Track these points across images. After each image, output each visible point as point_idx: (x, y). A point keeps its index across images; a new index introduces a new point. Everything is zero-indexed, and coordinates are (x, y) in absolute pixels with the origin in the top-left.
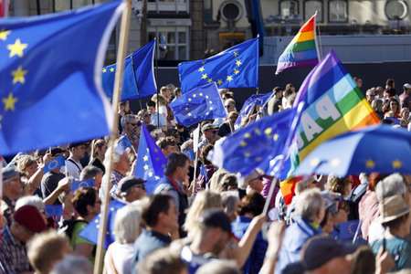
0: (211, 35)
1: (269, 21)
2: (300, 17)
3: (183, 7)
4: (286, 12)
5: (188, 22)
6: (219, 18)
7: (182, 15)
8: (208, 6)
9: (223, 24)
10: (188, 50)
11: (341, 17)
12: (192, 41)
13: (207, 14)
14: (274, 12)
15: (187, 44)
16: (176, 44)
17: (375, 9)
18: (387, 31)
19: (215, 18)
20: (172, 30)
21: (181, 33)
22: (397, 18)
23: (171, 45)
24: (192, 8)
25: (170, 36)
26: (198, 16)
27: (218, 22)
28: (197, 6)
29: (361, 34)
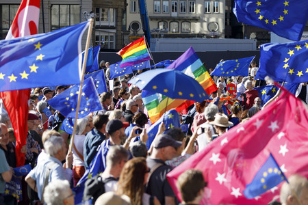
0: (126, 37)
1: (153, 31)
2: (168, 30)
3: (113, 24)
4: (161, 27)
5: (114, 31)
6: (129, 29)
7: (112, 28)
8: (124, 24)
9: (132, 32)
10: (114, 44)
11: (187, 30)
12: (116, 40)
13: (124, 27)
14: (156, 27)
15: (114, 41)
16: (109, 41)
17: (202, 26)
18: (208, 37)
19: (127, 29)
20: (107, 34)
21: (111, 36)
22: (213, 31)
23: (107, 41)
24: (116, 24)
25: (106, 37)
26: (119, 28)
27: (129, 31)
28: (119, 23)
29: (196, 38)
